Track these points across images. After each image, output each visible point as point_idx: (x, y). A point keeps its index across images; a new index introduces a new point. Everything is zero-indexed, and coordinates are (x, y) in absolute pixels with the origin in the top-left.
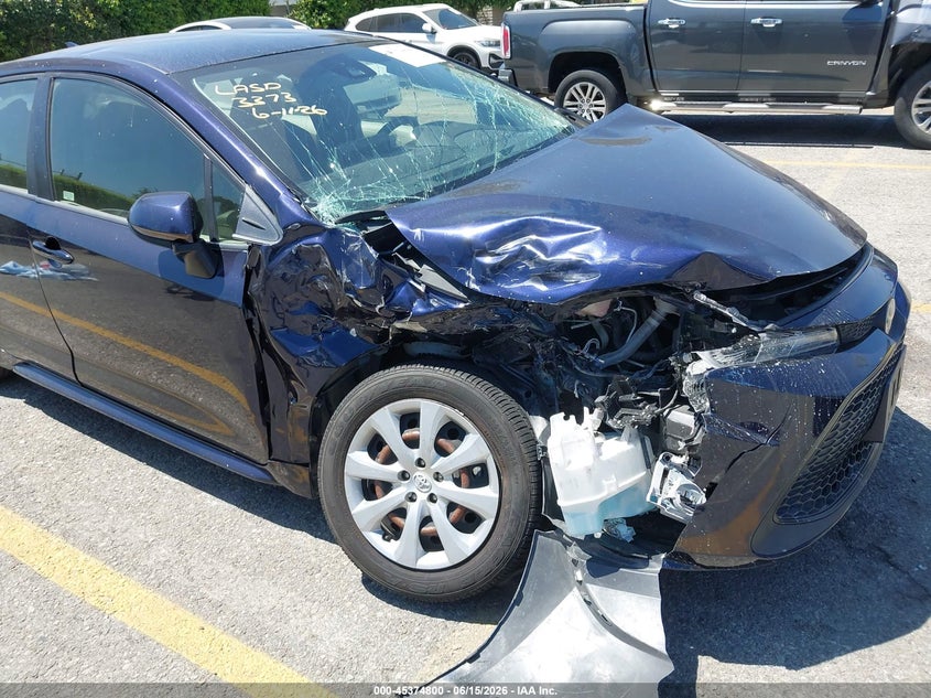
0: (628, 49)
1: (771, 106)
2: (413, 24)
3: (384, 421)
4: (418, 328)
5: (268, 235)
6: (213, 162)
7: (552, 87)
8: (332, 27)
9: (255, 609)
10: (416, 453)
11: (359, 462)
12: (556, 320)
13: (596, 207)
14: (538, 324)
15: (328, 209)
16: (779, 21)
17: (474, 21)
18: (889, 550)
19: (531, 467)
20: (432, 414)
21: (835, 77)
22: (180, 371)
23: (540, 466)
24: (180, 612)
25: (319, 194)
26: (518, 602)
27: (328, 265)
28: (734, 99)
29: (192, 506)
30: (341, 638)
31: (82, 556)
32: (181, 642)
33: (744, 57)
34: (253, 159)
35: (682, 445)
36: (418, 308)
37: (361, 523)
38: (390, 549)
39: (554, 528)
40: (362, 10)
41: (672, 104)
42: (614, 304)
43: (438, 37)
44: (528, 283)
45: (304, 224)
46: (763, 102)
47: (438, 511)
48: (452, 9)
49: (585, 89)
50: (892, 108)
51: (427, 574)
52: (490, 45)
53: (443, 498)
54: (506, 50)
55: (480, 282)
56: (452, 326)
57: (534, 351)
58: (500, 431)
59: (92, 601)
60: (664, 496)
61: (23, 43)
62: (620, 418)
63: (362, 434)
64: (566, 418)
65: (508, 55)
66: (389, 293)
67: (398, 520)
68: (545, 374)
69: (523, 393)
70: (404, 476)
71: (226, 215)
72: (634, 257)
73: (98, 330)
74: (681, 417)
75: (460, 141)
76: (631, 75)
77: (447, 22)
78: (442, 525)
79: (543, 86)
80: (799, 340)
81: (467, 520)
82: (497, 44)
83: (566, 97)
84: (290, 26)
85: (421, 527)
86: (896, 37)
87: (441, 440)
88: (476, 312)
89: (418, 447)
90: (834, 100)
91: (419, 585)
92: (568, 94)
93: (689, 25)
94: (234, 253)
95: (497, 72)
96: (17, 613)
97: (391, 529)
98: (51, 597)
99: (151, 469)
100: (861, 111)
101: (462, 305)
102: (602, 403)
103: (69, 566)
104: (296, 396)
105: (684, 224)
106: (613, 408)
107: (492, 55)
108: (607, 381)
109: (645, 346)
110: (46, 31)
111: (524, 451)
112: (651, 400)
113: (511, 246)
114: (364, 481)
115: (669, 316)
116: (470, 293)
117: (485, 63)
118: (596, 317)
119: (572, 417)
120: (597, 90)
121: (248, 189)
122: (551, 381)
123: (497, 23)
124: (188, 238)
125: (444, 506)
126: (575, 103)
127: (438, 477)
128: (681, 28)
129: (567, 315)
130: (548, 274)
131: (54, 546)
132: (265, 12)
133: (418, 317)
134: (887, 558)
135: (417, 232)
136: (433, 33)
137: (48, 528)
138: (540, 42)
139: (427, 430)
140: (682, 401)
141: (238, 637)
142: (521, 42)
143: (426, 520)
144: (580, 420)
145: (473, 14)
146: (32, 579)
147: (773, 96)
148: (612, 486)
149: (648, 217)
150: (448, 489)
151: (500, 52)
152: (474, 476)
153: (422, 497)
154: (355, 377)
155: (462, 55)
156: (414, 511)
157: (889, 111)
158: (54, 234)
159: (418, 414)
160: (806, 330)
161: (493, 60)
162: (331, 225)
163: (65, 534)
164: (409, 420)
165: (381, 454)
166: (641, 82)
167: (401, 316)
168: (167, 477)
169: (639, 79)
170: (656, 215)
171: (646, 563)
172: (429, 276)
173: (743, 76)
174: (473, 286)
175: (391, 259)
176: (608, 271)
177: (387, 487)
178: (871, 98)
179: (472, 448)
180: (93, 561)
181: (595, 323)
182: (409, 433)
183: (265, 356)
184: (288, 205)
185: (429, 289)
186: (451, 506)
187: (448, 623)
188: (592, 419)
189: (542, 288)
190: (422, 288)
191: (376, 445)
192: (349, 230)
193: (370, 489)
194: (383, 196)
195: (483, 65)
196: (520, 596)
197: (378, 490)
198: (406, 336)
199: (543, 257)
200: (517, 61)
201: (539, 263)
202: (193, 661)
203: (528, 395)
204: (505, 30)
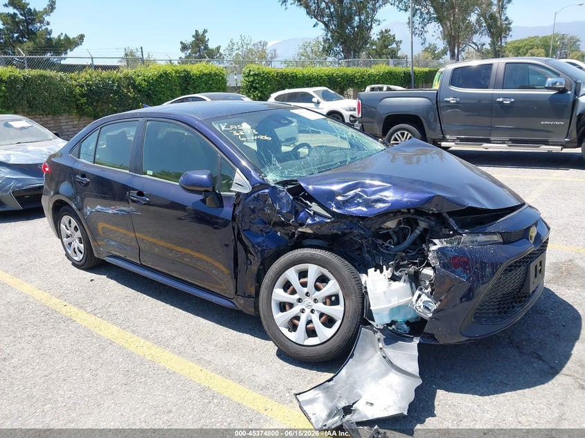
0: (428, 113)
1: (509, 146)
2: (307, 98)
3: (292, 275)
4: (309, 231)
5: (246, 188)
6: (222, 158)
7: (384, 133)
8: (261, 99)
9: (226, 364)
10: (305, 290)
11: (279, 294)
12: (372, 229)
13: (391, 177)
14: (364, 231)
15: (271, 178)
16: (513, 100)
17: (342, 97)
18: (541, 354)
19: (359, 296)
20: (314, 271)
21: (545, 130)
22: (188, 256)
23: (363, 295)
24: (190, 363)
25: (268, 172)
26: (351, 357)
27: (271, 202)
28: (488, 141)
29: (194, 323)
30: (267, 376)
31: (142, 341)
32: (191, 375)
33: (493, 119)
34: (240, 157)
35: (428, 283)
36: (309, 221)
37: (278, 323)
38: (292, 336)
39: (370, 324)
40: (278, 90)
41: (453, 144)
42: (399, 223)
43: (321, 105)
44: (359, 208)
45: (261, 184)
46: (505, 143)
47: (315, 317)
48: (329, 90)
49: (403, 134)
50: (580, 148)
51: (309, 348)
52: (351, 110)
53: (318, 311)
54: (359, 113)
55: (338, 208)
56: (325, 231)
57: (362, 244)
58: (345, 279)
59: (149, 358)
60: (417, 305)
61: (95, 104)
62: (400, 272)
63: (281, 281)
64: (375, 271)
65: (360, 116)
66: (297, 213)
67: (296, 321)
68: (367, 255)
69: (357, 264)
70: (299, 300)
71: (225, 182)
72: (405, 197)
73: (147, 238)
74: (428, 272)
75: (332, 154)
76: (430, 128)
77: (326, 97)
78: (317, 324)
79: (379, 132)
80: (481, 238)
81: (329, 321)
82: (354, 110)
83: (392, 139)
84: (240, 99)
85: (307, 325)
86: (579, 110)
87: (317, 283)
88: (335, 224)
89: (306, 287)
90: (546, 143)
91: (305, 353)
92: (393, 137)
93: (462, 101)
94: (229, 197)
95: (353, 125)
96: (114, 361)
97: (293, 327)
98: (130, 356)
99: (173, 307)
100: (562, 149)
101: (329, 220)
102: (392, 264)
103: (137, 344)
104: (251, 263)
105: (429, 184)
106: (397, 268)
107: (351, 116)
108: (395, 255)
109: (414, 243)
110: (108, 98)
111: (356, 288)
112: (414, 264)
113: (351, 193)
114: (280, 303)
115: (425, 229)
116: (333, 213)
117: (347, 120)
118: (391, 228)
119: (378, 270)
120: (410, 135)
121: (238, 170)
122: (370, 259)
123: (355, 98)
124: (210, 189)
125: (318, 315)
126: (397, 142)
127: (315, 301)
128: (457, 103)
129: (377, 227)
130: (368, 204)
131: (128, 336)
132: (224, 90)
133: (309, 225)
134: (540, 358)
135: (310, 187)
136: (318, 103)
137: (125, 329)
138: (378, 109)
139: (311, 279)
140: (428, 265)
141: (218, 374)
142: (367, 109)
143: (310, 322)
144: (381, 272)
145: (342, 93)
146: (120, 348)
147: (510, 140)
148: (396, 302)
149: (413, 181)
150: (320, 307)
151: (355, 113)
152: (332, 300)
153: (308, 311)
154: (278, 255)
155: (335, 115)
156: (303, 318)
157: (579, 150)
158: (141, 190)
159: (307, 271)
160: (485, 234)
161: (352, 119)
162: (273, 185)
163: (133, 332)
164: (303, 274)
165: (289, 290)
166: (435, 131)
167: (301, 225)
168: (181, 311)
169: (434, 130)
170: (416, 181)
171: (411, 340)
172: (315, 207)
173: (492, 129)
174: (334, 210)
175: (298, 200)
176: (394, 203)
177: (291, 306)
178: (568, 142)
179: (332, 287)
180: (147, 343)
181: (390, 231)
182: (302, 280)
183: (238, 243)
184: (254, 176)
185: (315, 213)
186: (322, 315)
187: (318, 373)
188: (388, 273)
189: (365, 209)
190: (312, 213)
191: (287, 286)
192: (280, 187)
193: (283, 307)
194: (295, 175)
195: (346, 121)
196: (353, 354)
197: (287, 307)
198: (303, 235)
199: (366, 197)
200: (365, 119)
201: (364, 200)
202: (198, 382)
203: (359, 265)
204: (359, 103)
